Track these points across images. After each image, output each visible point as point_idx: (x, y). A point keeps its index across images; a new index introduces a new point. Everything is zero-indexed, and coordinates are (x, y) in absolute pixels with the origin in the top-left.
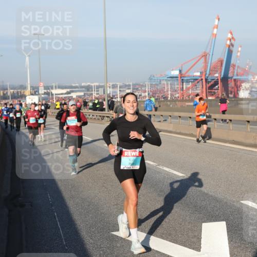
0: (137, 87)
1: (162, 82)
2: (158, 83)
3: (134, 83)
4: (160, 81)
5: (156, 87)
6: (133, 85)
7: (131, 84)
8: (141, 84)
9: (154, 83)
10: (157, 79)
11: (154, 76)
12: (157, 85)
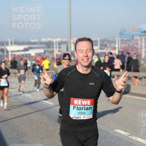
0: (105, 43)
1: (135, 38)
2: (130, 39)
3: (102, 38)
4: (133, 36)
5: (128, 42)
6: (101, 41)
7: (99, 39)
8: (111, 39)
9: (125, 39)
10: (129, 34)
11: (125, 31)
12: (129, 41)
